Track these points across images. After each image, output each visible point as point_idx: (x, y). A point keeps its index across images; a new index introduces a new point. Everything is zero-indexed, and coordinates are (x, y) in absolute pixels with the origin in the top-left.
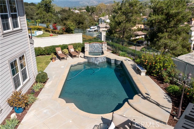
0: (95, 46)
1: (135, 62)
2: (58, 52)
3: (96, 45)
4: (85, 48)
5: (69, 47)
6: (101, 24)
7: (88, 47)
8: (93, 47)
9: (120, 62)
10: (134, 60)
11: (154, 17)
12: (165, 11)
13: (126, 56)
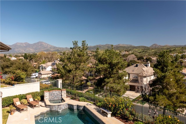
0: (55, 94)
1: (97, 106)
2: (16, 103)
3: (56, 92)
4: (45, 96)
5: (28, 96)
6: (43, 71)
7: (48, 95)
8: (53, 95)
9: (83, 107)
10: (94, 104)
11: (101, 66)
12: (108, 61)
13: (86, 101)
